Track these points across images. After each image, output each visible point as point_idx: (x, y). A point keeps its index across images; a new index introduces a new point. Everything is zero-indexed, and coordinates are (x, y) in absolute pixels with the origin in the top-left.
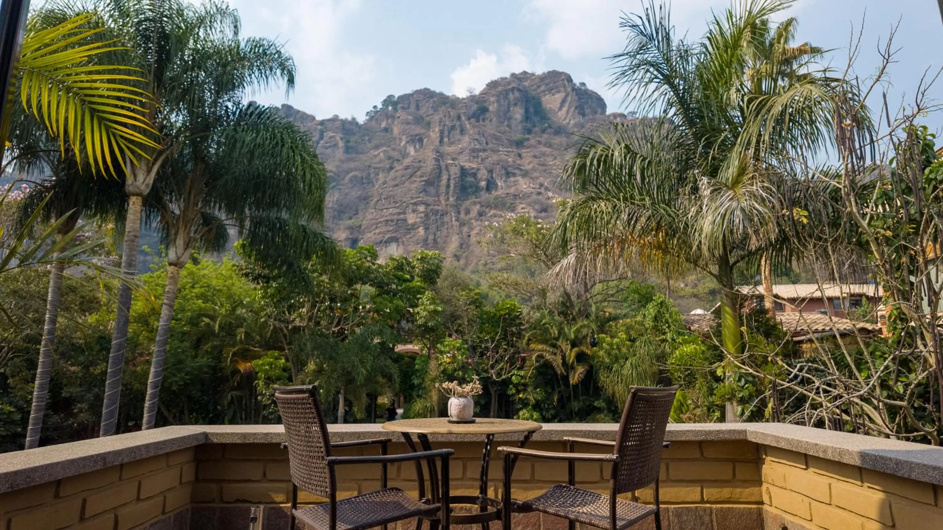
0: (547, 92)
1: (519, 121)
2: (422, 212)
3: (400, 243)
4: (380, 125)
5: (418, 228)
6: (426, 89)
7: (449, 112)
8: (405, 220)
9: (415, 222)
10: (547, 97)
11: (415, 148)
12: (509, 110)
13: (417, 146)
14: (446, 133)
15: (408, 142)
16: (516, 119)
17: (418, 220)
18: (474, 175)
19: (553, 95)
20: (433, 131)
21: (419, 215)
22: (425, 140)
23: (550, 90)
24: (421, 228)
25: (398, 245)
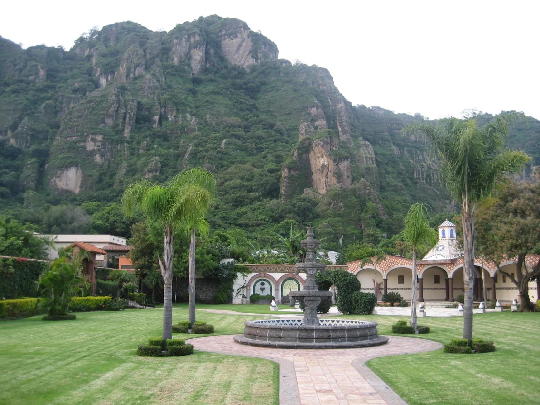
0: (226, 37)
1: (198, 61)
2: (99, 142)
3: (79, 168)
4: (84, 53)
5: (95, 155)
6: (129, 22)
7: (137, 51)
8: (85, 148)
9: (93, 150)
10: (227, 40)
11: (107, 80)
12: (189, 52)
13: (109, 78)
14: (133, 69)
15: (101, 74)
16: (196, 60)
17: (96, 148)
18: (149, 110)
19: (232, 39)
20: (122, 66)
21: (97, 144)
22: (116, 73)
23: (229, 35)
24: (98, 155)
25: (78, 169)
